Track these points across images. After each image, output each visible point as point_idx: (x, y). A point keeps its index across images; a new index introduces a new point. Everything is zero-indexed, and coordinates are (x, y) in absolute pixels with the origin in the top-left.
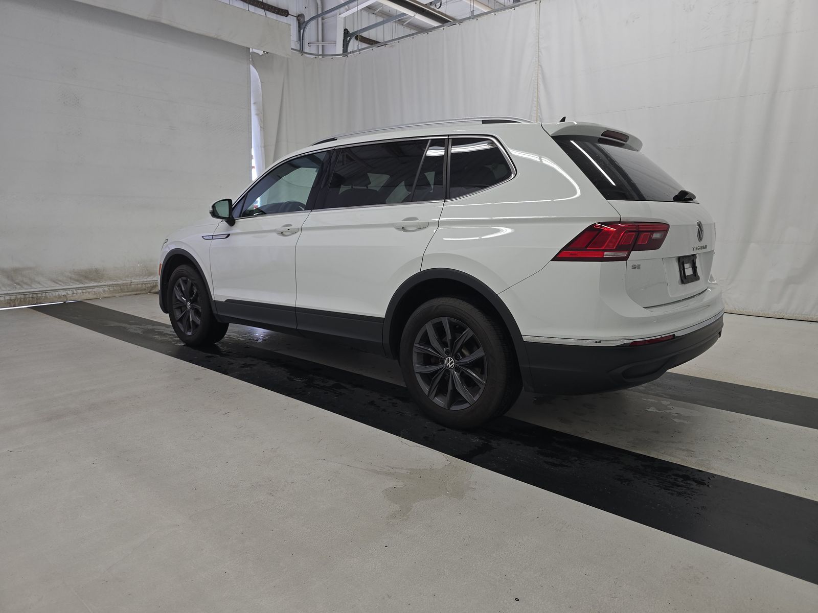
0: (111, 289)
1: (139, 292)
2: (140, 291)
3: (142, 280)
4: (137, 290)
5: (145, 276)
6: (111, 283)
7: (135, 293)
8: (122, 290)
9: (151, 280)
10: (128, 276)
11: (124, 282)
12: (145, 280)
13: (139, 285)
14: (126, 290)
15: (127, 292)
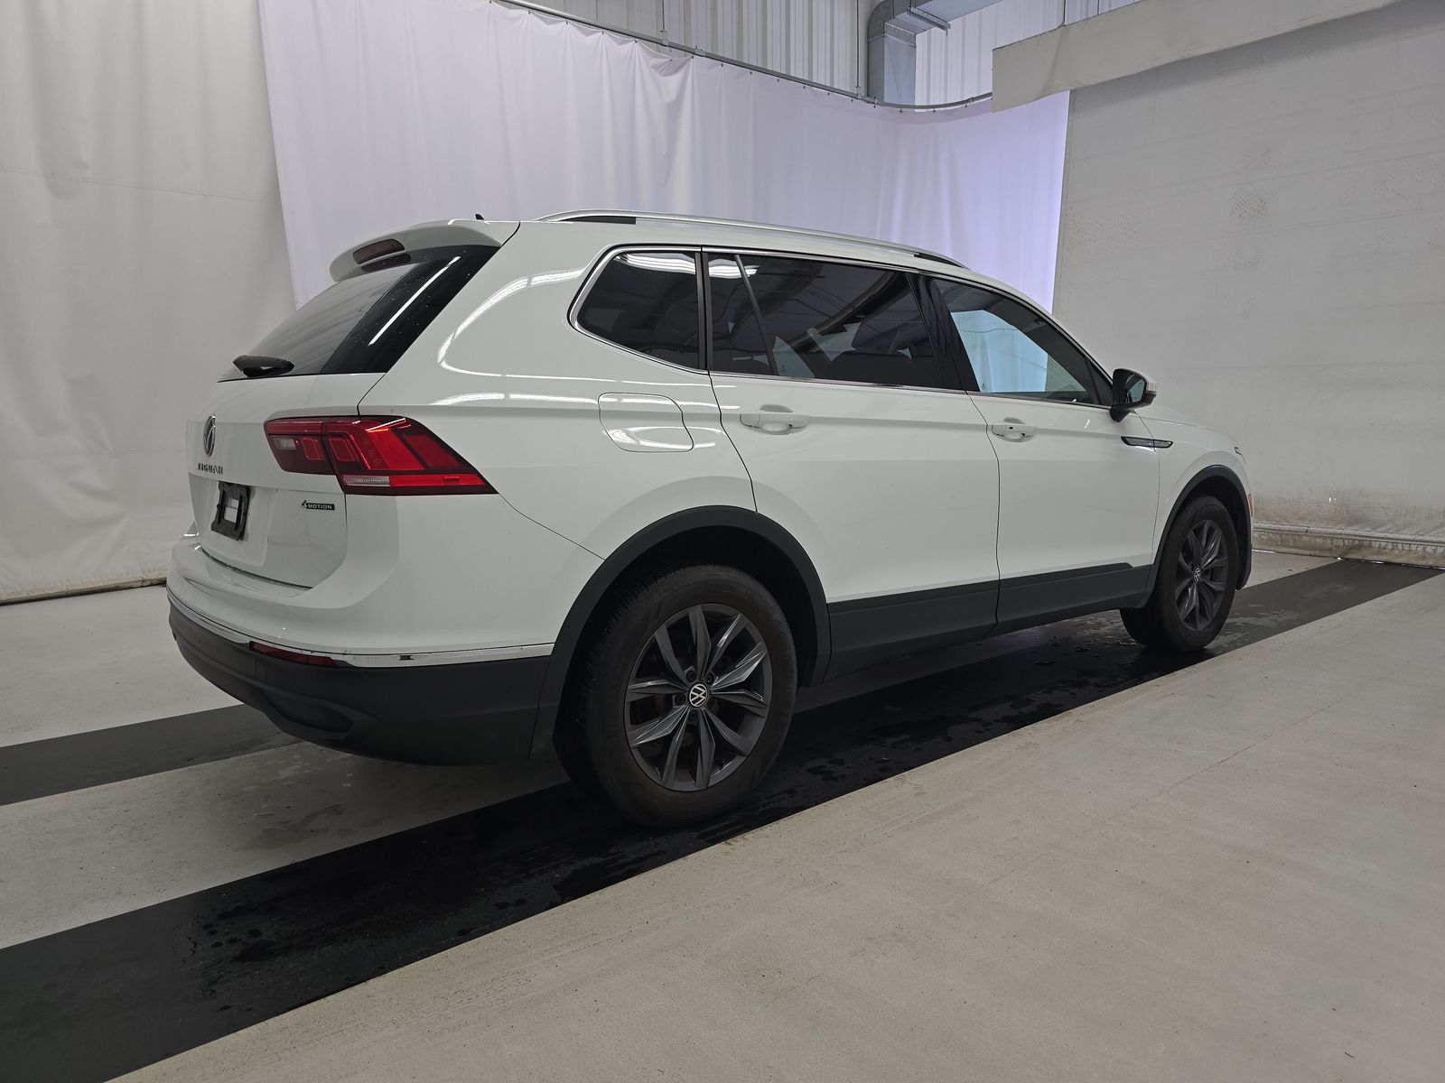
0: (1263, 537)
1: (1317, 553)
2: (1320, 550)
3: (1332, 531)
4: (1313, 548)
5: (1341, 523)
6: (1267, 526)
7: (1308, 552)
8: (1284, 544)
9: (1352, 532)
10: (1302, 519)
11: (1292, 528)
12: (1340, 531)
13: (1318, 540)
14: (1291, 544)
15: (1293, 547)
